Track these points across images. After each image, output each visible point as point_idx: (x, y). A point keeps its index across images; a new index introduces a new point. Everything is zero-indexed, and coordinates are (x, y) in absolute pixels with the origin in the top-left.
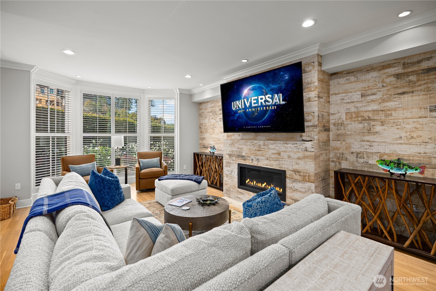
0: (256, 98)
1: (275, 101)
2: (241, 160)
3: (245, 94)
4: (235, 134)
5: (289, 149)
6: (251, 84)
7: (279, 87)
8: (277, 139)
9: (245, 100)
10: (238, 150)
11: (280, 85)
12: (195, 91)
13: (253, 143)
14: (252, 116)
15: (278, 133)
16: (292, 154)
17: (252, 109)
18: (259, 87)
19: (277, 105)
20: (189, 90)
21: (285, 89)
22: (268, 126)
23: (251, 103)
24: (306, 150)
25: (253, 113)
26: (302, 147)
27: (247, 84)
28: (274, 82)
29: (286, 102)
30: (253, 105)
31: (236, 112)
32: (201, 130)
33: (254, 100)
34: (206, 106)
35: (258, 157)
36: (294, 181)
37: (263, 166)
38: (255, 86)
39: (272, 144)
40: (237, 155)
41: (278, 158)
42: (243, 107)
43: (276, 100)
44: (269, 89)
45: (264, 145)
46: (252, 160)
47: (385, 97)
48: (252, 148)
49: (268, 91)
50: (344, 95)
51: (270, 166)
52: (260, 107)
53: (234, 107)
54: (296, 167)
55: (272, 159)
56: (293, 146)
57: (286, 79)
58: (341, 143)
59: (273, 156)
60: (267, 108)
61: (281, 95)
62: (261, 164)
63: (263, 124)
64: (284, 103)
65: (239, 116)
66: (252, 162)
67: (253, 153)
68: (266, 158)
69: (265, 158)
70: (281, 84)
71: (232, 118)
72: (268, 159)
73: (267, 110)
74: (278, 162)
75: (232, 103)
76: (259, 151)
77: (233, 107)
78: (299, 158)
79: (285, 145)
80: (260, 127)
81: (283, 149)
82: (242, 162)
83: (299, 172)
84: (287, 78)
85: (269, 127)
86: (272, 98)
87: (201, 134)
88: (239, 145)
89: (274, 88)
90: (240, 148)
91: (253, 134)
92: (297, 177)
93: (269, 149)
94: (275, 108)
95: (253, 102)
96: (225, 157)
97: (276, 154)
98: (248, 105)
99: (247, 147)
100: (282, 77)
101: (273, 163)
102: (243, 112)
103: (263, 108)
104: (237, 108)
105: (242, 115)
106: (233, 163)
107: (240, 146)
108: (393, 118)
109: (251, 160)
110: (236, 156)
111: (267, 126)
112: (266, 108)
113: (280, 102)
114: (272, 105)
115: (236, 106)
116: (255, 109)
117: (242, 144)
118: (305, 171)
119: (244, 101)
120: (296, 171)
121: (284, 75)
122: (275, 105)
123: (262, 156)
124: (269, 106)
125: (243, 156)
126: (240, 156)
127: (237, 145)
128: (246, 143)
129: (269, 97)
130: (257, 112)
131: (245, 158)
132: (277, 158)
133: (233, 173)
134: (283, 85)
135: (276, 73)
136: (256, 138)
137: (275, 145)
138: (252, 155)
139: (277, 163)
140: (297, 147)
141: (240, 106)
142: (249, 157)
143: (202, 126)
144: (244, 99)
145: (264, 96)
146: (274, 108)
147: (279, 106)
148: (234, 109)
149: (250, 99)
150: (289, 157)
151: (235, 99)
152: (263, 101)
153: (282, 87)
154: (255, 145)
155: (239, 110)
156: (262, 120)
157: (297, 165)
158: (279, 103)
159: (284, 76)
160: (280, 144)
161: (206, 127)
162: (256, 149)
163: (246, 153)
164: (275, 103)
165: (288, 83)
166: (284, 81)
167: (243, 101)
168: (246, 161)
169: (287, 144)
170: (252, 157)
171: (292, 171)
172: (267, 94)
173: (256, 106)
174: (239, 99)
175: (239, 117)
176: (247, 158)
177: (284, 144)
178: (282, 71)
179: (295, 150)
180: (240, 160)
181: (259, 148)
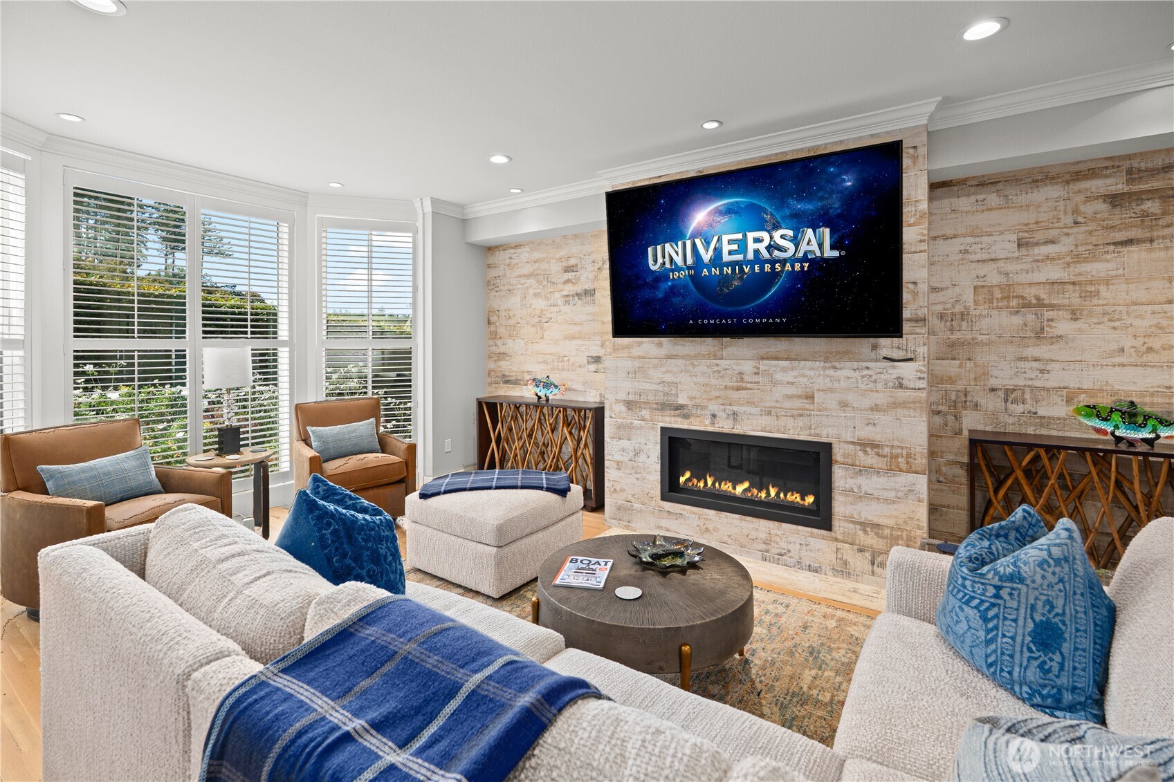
0: (740, 236)
1: (804, 247)
2: (673, 419)
3: (698, 224)
4: (642, 343)
5: (844, 384)
6: (721, 195)
7: (822, 208)
8: (793, 357)
9: (698, 241)
10: (661, 389)
11: (825, 202)
12: (480, 210)
13: (716, 368)
14: (721, 290)
15: (797, 340)
16: (851, 398)
17: (721, 271)
18: (752, 205)
19: (811, 261)
20: (462, 207)
21: (839, 216)
22: (778, 320)
23: (718, 251)
24: (901, 386)
25: (725, 280)
26: (887, 376)
27: (709, 194)
28: (803, 193)
29: (843, 253)
30: (726, 258)
31: (662, 277)
32: (492, 328)
33: (730, 242)
34: (511, 258)
35: (735, 408)
36: (860, 470)
37: (752, 433)
38: (737, 202)
39: (784, 370)
40: (657, 404)
41: (808, 410)
42: (690, 261)
43: (808, 244)
44: (787, 212)
45: (757, 374)
46: (714, 416)
47: (1081, 249)
48: (713, 382)
49: (784, 218)
50: (970, 240)
51: (778, 431)
52: (751, 263)
53: (656, 261)
54: (866, 433)
55: (783, 413)
56: (857, 374)
57: (847, 188)
58: (961, 366)
59: (788, 404)
60: (777, 266)
61: (827, 231)
62: (745, 428)
63: (762, 311)
64: (836, 253)
65: (672, 288)
66: (713, 424)
67: (717, 397)
68: (762, 411)
69: (758, 409)
70: (830, 201)
71: (646, 293)
72: (769, 413)
73: (774, 275)
74: (806, 420)
75: (650, 249)
76: (737, 390)
77: (651, 261)
78: (875, 408)
79: (831, 372)
80: (751, 321)
81: (822, 382)
82: (676, 422)
83: (875, 446)
84: (849, 184)
85: (781, 321)
86: (796, 241)
87: (491, 342)
88: (664, 373)
89: (804, 212)
90: (668, 383)
91: (709, 341)
92: (870, 459)
93: (775, 383)
94: (806, 269)
95: (726, 248)
96: (611, 409)
97: (800, 397)
98: (707, 256)
99: (695, 379)
100: (831, 179)
101: (790, 422)
102: (691, 276)
103: (762, 268)
104: (668, 265)
105: (685, 286)
106: (640, 428)
107: (669, 378)
108: (1101, 302)
109: (709, 416)
110: (655, 406)
111: (774, 320)
112: (773, 268)
113: (822, 252)
114: (793, 260)
115: (664, 257)
116: (734, 270)
117: (676, 370)
118: (896, 443)
119: (694, 246)
120: (863, 445)
121: (839, 175)
122: (805, 258)
123: (750, 403)
124: (783, 262)
125: (679, 407)
126: (670, 405)
127: (657, 374)
128: (690, 368)
129: (783, 237)
130: (741, 278)
131: (686, 411)
132: (803, 409)
133: (642, 458)
134: (835, 204)
135: (812, 170)
136: (719, 354)
137: (795, 373)
138: (713, 402)
139: (800, 422)
140: (870, 376)
141: (679, 260)
142: (703, 408)
143: (498, 316)
144: (693, 237)
145: (769, 232)
146: (802, 267)
147: (818, 264)
148: (653, 268)
149: (716, 238)
150: (844, 405)
151: (661, 238)
152: (762, 247)
153: (831, 208)
154: (722, 373)
155: (673, 271)
156: (759, 302)
157: (870, 428)
158: (818, 254)
159: (839, 179)
160: (812, 369)
161: (512, 322)
162: (729, 384)
163: (692, 398)
164: (806, 253)
165: (850, 198)
166: (840, 192)
167: (689, 243)
168: (692, 419)
169: (834, 368)
170: (714, 407)
171: (853, 443)
172: (776, 227)
173: (738, 261)
174: (674, 237)
175: (673, 291)
176: (694, 411)
177: (824, 368)
178: (832, 164)
179: (862, 386)
180: (668, 419)
181: (737, 382)
